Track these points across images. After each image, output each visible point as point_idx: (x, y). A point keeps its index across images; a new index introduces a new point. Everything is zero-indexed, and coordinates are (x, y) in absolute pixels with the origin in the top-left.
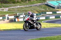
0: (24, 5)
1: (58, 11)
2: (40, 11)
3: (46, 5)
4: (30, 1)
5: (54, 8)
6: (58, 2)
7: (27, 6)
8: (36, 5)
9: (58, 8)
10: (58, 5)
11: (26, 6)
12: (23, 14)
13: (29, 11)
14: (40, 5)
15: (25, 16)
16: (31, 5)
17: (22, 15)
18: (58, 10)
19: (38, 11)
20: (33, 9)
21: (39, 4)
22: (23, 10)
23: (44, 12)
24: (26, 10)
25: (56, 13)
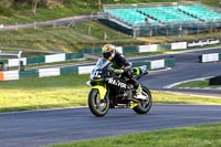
0: (24, 22)
1: (143, 43)
3: (101, 21)
4: (46, 7)
5: (129, 32)
6: (143, 10)
7: (35, 25)
8: (66, 24)
9: (144, 32)
10: (143, 21)
11: (28, 25)
12: (19, 55)
13: (38, 45)
14: (79, 23)
15: (25, 63)
16: (48, 22)
18: (143, 39)
19: (72, 45)
20: (56, 37)
21: (76, 18)
22: (18, 41)
23: (93, 48)
24: (29, 41)
25: (137, 50)
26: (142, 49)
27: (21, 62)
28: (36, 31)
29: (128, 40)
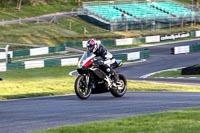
0: (10, 18)
1: (120, 37)
2: (62, 37)
3: (81, 17)
4: (30, 5)
5: (106, 27)
6: (119, 6)
7: (20, 21)
8: (49, 20)
9: (120, 27)
10: (120, 17)
11: (14, 21)
12: (6, 49)
13: (24, 39)
14: (60, 19)
15: (11, 57)
16: (32, 19)
17: (4, 51)
18: (120, 33)
19: (55, 39)
21: (58, 14)
22: (5, 36)
23: (74, 42)
24: (15, 36)
25: (114, 43)
26: (119, 42)
27: (9, 56)
28: (21, 26)
29: (106, 35)
